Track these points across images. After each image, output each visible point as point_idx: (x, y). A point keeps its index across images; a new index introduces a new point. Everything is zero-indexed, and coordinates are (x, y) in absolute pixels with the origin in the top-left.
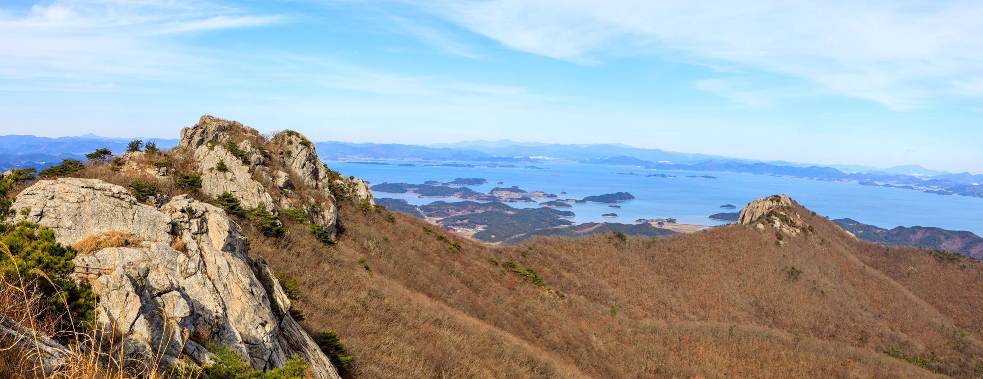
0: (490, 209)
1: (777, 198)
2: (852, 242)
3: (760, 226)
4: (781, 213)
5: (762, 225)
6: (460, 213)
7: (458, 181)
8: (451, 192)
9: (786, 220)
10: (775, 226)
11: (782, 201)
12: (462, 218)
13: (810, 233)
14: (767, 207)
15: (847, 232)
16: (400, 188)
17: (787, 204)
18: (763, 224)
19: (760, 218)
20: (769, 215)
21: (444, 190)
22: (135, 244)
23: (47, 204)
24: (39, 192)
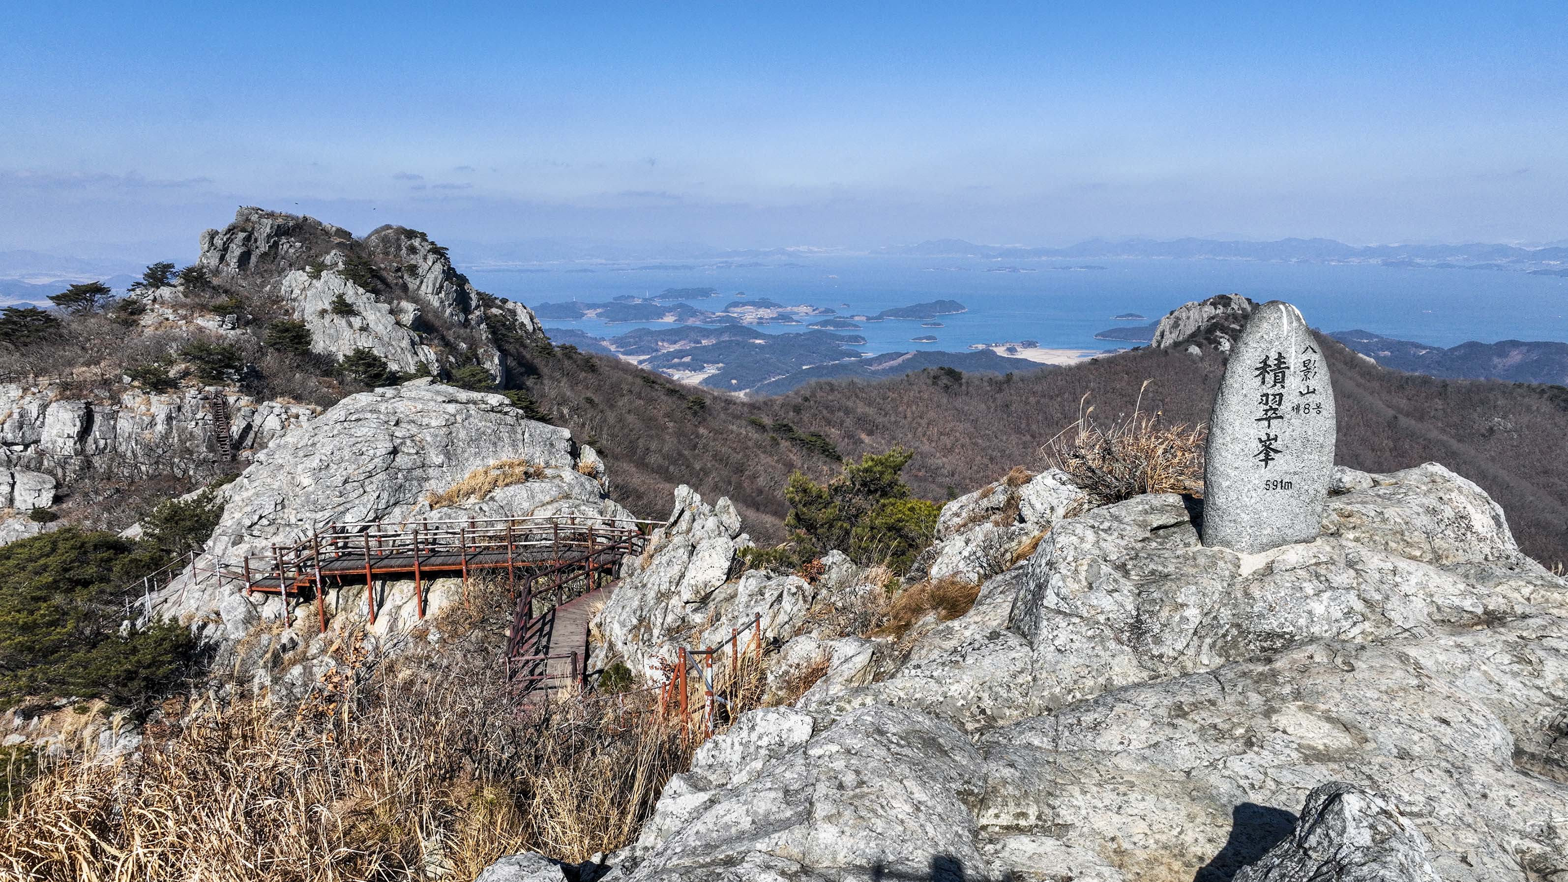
0: (725, 337)
1: (1224, 300)
2: (1369, 373)
3: (1194, 350)
4: (1233, 326)
5: (1197, 348)
6: (677, 347)
7: (670, 293)
8: (661, 312)
10: (1221, 349)
11: (1233, 305)
12: (681, 354)
14: (1205, 316)
15: (1360, 355)
16: (572, 310)
17: (1243, 309)
18: (1200, 346)
19: (1193, 335)
20: (1211, 329)
21: (648, 311)
22: (538, 475)
23: (397, 434)
24: (369, 415)
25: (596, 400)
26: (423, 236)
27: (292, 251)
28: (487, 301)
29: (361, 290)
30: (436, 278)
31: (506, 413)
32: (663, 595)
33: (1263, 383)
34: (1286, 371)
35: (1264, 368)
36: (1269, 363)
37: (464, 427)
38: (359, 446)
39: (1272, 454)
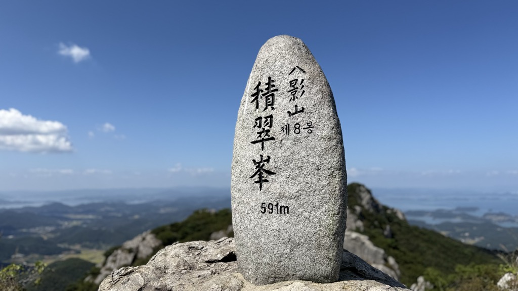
33: (257, 107)
36: (261, 88)
39: (265, 175)
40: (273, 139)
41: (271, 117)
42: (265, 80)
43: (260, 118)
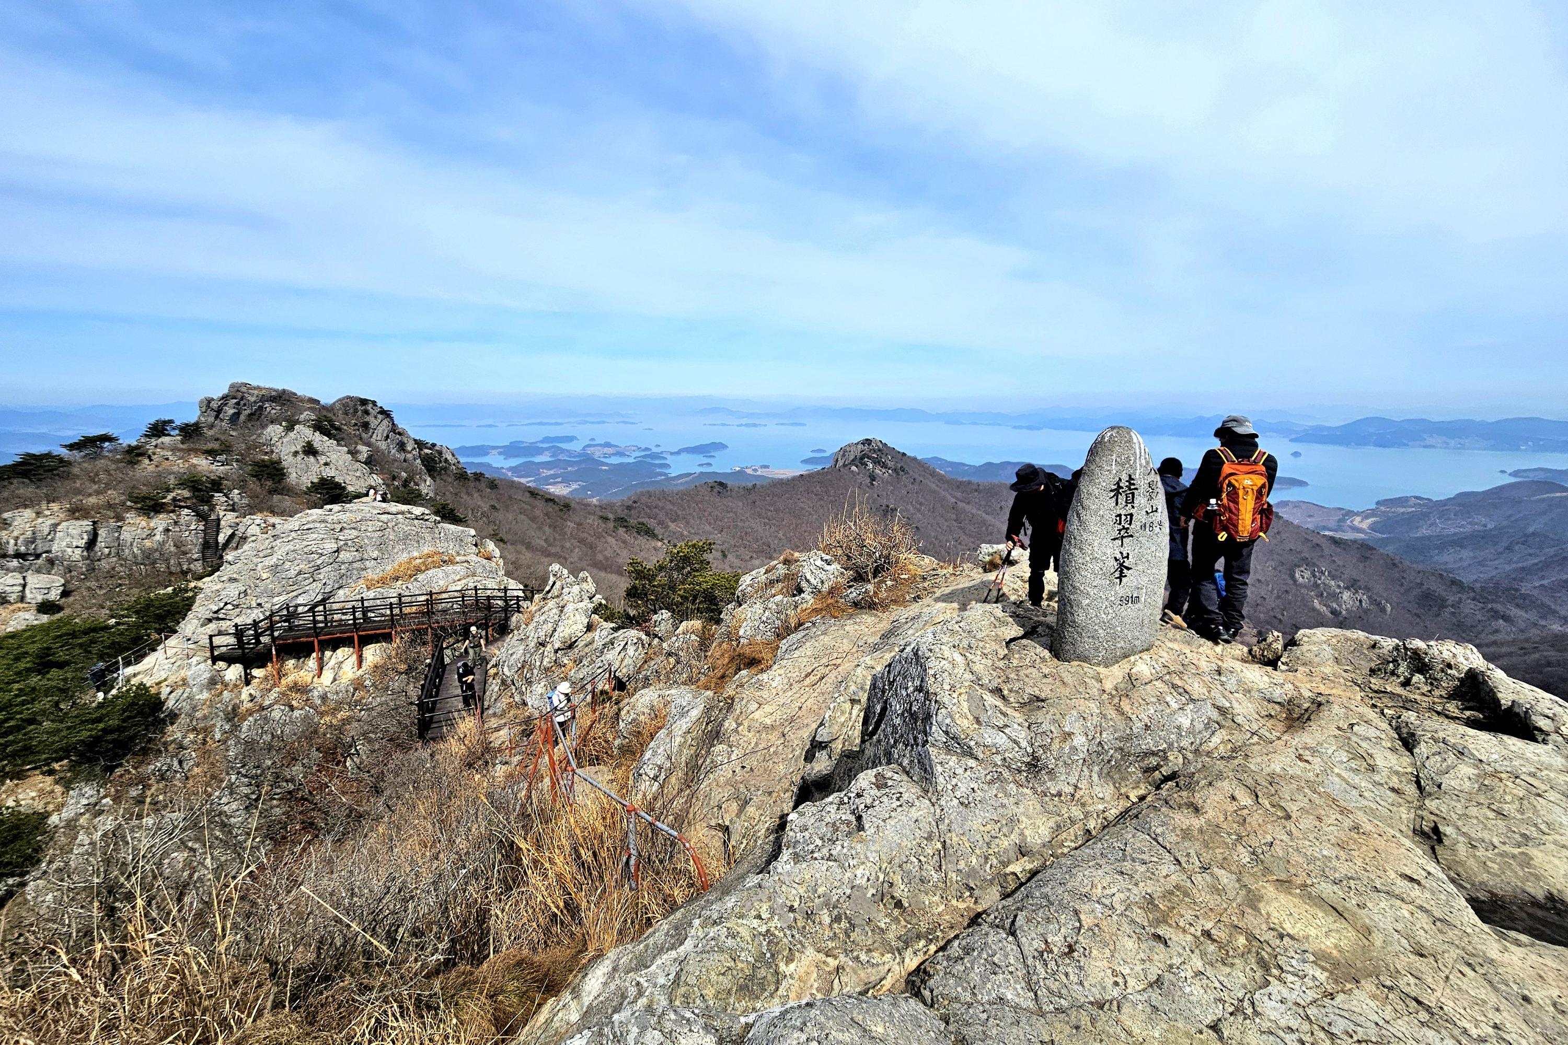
0: (583, 466)
1: (868, 442)
3: (854, 468)
4: (873, 455)
6: (552, 472)
7: (546, 440)
8: (540, 451)
9: (879, 462)
10: (868, 468)
11: (873, 444)
12: (554, 476)
13: (901, 473)
14: (859, 450)
16: (482, 450)
17: (878, 447)
18: (856, 466)
19: (853, 460)
20: (862, 458)
21: (533, 449)
22: (450, 562)
23: (341, 538)
24: (318, 525)
25: (498, 507)
26: (374, 403)
27: (274, 411)
28: (420, 444)
29: (326, 438)
30: (384, 430)
31: (427, 520)
32: (540, 644)
33: (1117, 504)
34: (1135, 492)
35: (1117, 491)
36: (1121, 485)
37: (394, 531)
38: (310, 548)
39: (1125, 571)
40: (1131, 536)
41: (1131, 515)
42: (1125, 477)
43: (1120, 516)
